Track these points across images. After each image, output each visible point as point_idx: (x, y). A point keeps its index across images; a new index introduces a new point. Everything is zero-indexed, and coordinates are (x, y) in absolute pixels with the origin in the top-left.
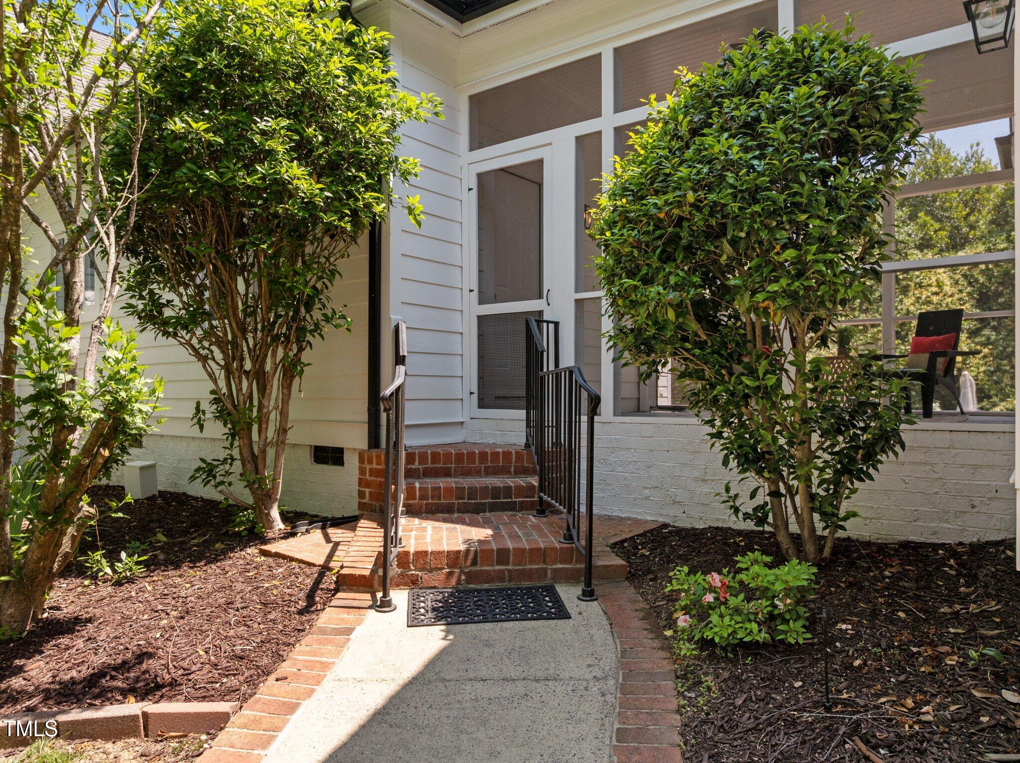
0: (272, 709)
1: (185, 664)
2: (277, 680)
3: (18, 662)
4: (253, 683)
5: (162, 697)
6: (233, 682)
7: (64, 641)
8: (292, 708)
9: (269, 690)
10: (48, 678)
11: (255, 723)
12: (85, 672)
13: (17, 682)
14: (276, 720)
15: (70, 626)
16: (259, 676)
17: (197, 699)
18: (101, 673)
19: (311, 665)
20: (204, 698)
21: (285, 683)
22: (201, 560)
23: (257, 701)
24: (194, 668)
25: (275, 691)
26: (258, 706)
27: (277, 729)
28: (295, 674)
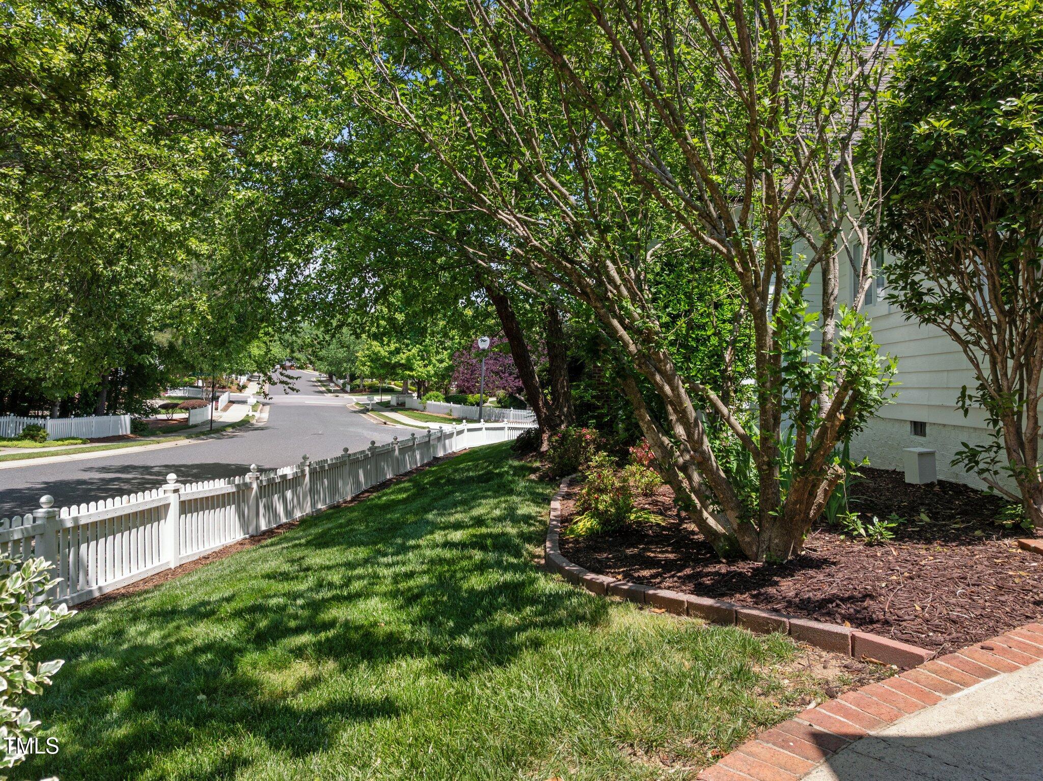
0: (967, 668)
1: (901, 613)
2: (982, 648)
3: (775, 578)
4: (957, 643)
5: (872, 630)
6: (940, 637)
7: (811, 572)
8: (988, 674)
9: (970, 654)
10: (792, 594)
11: (947, 673)
12: (819, 596)
13: (772, 590)
14: (967, 677)
15: (819, 564)
16: (966, 640)
17: (901, 640)
18: (830, 600)
19: (1024, 647)
20: (907, 641)
21: (990, 653)
22: (954, 541)
23: (955, 658)
24: (906, 617)
25: (976, 655)
26: (954, 662)
27: (967, 685)
28: (1003, 649)
